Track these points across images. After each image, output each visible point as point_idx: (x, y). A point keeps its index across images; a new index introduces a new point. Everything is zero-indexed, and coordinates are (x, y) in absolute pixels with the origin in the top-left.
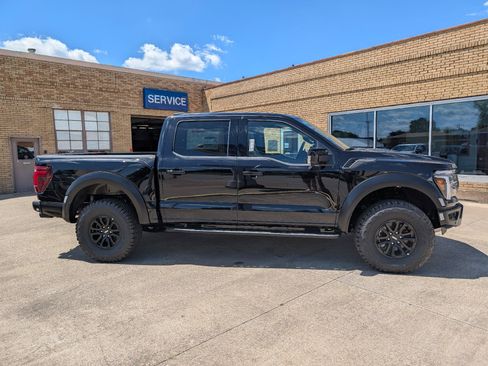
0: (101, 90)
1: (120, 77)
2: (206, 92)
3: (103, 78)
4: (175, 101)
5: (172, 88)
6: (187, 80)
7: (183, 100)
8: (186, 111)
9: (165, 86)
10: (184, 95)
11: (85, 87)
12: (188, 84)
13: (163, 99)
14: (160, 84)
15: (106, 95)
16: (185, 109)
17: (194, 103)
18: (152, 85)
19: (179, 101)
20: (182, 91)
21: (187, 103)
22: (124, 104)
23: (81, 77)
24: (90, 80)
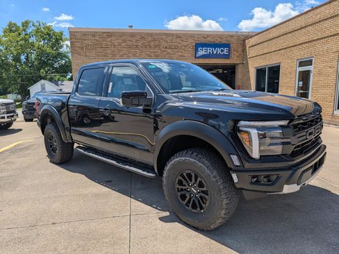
0: (166, 48)
1: (180, 37)
2: (247, 41)
3: (168, 40)
4: (219, 51)
5: (218, 41)
6: (231, 34)
7: (226, 50)
8: (228, 58)
9: (213, 40)
10: (227, 45)
11: (156, 46)
12: (232, 36)
13: (210, 50)
14: (209, 39)
15: (169, 50)
16: (227, 57)
17: (236, 51)
18: (203, 40)
19: (222, 51)
20: (226, 42)
21: (229, 51)
22: (181, 56)
23: (154, 40)
24: (159, 42)
